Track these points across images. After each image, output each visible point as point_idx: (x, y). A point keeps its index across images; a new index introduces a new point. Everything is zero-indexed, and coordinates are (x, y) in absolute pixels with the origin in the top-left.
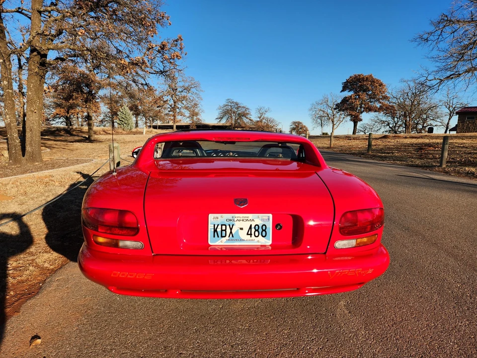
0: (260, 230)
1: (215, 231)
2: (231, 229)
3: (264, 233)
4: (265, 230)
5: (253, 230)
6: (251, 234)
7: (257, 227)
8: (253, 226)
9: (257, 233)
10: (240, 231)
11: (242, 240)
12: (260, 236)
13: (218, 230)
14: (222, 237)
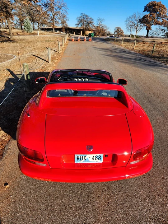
0: (98, 158)
1: (78, 158)
2: (85, 157)
3: (99, 159)
4: (100, 158)
5: (95, 158)
6: (94, 159)
7: (96, 157)
8: (95, 156)
9: (96, 159)
10: (89, 158)
11: (89, 161)
12: (98, 159)
13: (79, 158)
14: (81, 160)
